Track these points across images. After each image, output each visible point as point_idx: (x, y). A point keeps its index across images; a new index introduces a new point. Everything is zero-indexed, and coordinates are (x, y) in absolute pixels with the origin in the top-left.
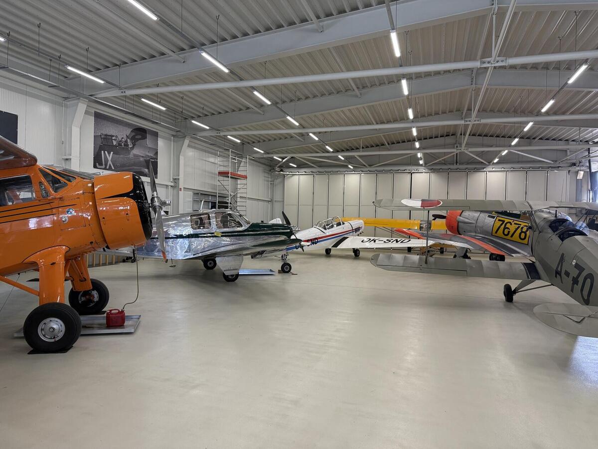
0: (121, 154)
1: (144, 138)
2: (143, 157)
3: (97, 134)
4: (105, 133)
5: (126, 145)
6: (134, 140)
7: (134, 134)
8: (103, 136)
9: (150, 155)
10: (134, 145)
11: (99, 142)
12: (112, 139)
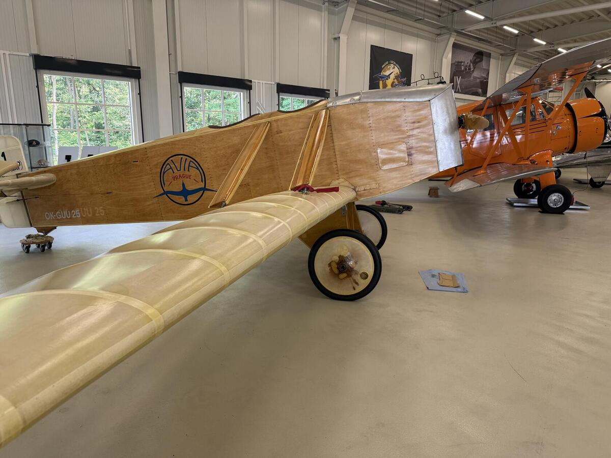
5: (470, 69)
12: (461, 65)
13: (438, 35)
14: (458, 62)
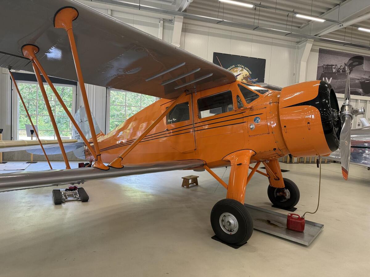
0: (339, 79)
1: (361, 63)
2: (358, 79)
3: (320, 66)
4: (326, 64)
5: (344, 71)
6: (351, 67)
7: (351, 61)
8: (324, 67)
9: (365, 77)
10: (351, 70)
11: (322, 71)
12: (332, 68)
13: (298, 42)
14: (327, 65)
